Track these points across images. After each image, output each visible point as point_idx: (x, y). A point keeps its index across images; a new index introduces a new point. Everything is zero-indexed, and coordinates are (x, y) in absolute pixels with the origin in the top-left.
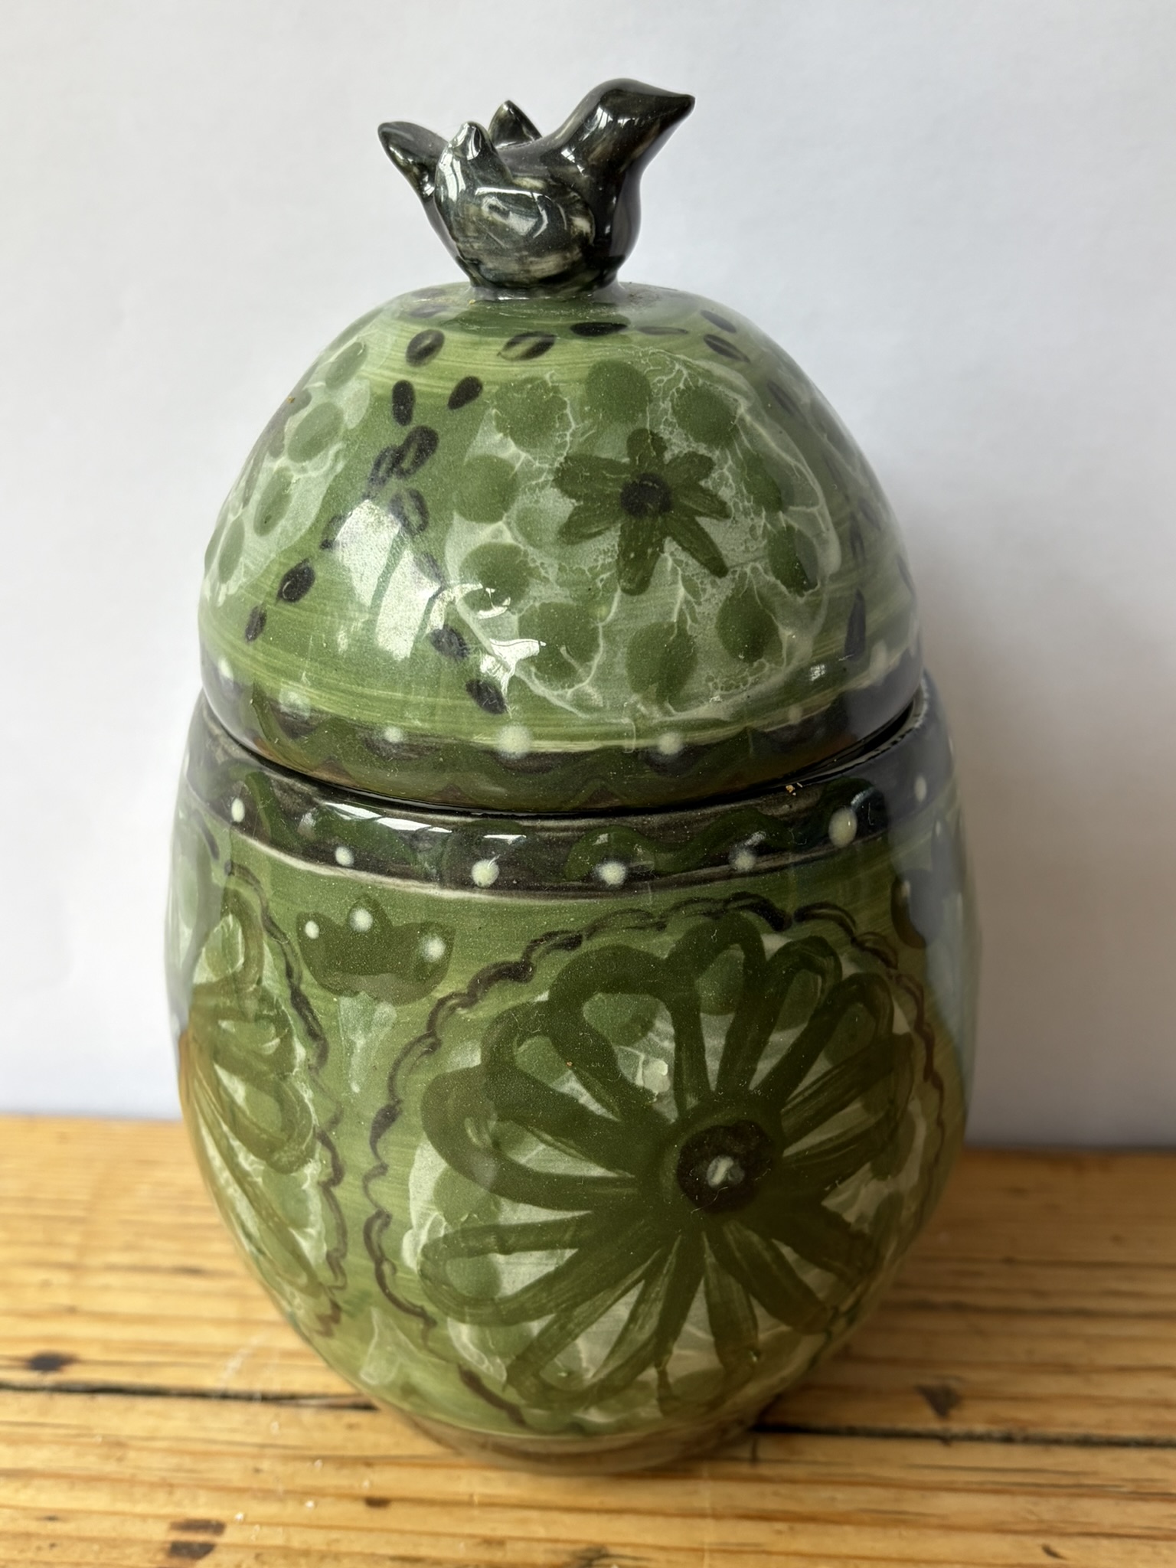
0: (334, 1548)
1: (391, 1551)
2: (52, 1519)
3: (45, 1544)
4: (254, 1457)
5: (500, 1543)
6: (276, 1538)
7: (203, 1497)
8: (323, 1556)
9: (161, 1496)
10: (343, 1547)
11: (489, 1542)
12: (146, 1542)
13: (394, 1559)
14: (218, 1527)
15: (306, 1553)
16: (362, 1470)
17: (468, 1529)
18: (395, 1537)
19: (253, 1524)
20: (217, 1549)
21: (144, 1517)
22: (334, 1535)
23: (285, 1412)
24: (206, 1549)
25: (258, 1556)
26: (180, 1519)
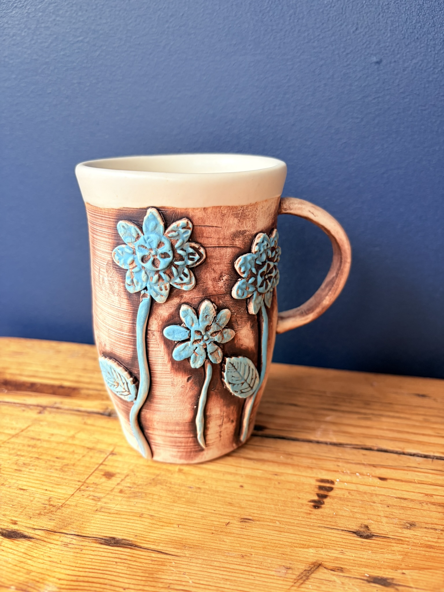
0: (374, 492)
1: (395, 496)
2: (276, 475)
3: (276, 483)
4: (335, 461)
5: (431, 495)
6: (353, 487)
7: (324, 472)
8: (372, 495)
9: (309, 471)
10: (377, 493)
11: (427, 495)
12: (310, 485)
13: (396, 498)
14: (332, 482)
15: (365, 493)
16: (374, 469)
17: (417, 491)
18: (394, 491)
19: (344, 482)
20: (334, 489)
21: (306, 477)
22: (373, 488)
23: (341, 449)
24: (331, 489)
25: (349, 493)
26: (319, 479)
